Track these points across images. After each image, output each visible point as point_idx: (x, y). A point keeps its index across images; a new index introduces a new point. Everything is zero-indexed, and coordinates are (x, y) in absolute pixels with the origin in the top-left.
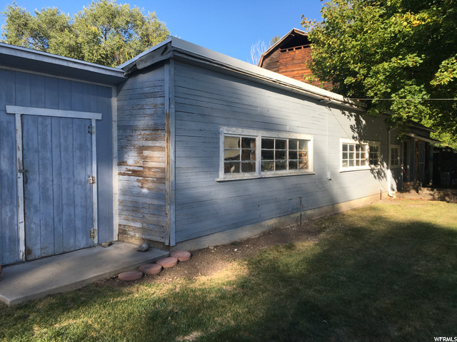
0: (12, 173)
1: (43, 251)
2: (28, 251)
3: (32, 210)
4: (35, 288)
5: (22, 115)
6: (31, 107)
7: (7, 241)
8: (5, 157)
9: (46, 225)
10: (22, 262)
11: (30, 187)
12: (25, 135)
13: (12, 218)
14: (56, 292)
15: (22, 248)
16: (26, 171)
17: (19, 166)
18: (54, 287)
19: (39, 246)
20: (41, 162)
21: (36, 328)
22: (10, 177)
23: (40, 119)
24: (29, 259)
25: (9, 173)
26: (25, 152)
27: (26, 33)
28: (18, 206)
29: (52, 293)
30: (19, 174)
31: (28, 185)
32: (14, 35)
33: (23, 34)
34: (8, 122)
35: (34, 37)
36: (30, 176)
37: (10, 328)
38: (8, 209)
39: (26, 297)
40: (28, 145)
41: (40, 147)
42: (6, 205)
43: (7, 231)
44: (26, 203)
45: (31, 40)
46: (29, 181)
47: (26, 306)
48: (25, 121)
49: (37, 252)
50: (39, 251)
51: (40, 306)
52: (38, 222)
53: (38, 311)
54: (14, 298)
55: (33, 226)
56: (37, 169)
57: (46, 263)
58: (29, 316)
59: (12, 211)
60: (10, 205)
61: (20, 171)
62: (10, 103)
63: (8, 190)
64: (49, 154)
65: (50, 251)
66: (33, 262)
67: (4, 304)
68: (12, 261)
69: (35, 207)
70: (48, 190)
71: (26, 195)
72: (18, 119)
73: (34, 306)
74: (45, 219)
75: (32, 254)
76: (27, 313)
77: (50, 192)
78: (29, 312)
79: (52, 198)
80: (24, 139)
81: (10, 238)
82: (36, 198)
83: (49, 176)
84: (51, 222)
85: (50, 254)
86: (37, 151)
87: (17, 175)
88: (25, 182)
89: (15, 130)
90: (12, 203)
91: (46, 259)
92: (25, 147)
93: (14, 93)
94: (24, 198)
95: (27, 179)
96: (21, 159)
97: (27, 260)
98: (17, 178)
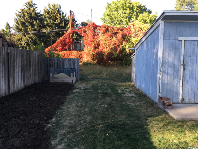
0: (179, 65)
1: (189, 101)
2: (183, 99)
3: (186, 82)
4: (186, 115)
5: (185, 41)
6: (189, 37)
7: (175, 93)
8: (176, 59)
9: (191, 89)
10: (180, 103)
11: (185, 72)
12: (185, 49)
13: (177, 84)
14: (195, 120)
15: (181, 97)
16: (185, 65)
17: (182, 63)
18: (194, 117)
19: (187, 98)
20: (191, 61)
21: (187, 132)
22: (178, 67)
23: (192, 42)
24: (183, 102)
25: (177, 66)
26: (185, 57)
27: (184, 4)
28: (180, 80)
29: (194, 120)
30: (181, 66)
31: (185, 71)
32: (179, 6)
33: (183, 5)
34: (179, 44)
35: (187, 5)
36: (186, 67)
37: (176, 128)
38: (176, 80)
39: (182, 118)
40: (186, 54)
41: (191, 54)
42: (175, 79)
43: (175, 89)
44: (183, 79)
45: (186, 7)
46: (185, 69)
47: (182, 122)
48: (186, 43)
49: (187, 100)
50: (188, 100)
51: (188, 123)
52: (188, 88)
53: (187, 125)
54: (178, 117)
55: (186, 89)
56: (189, 64)
57: (190, 106)
58: (183, 126)
59: (177, 81)
60: (177, 79)
61: (182, 65)
62: (180, 36)
63: (177, 73)
64: (195, 58)
65: (192, 101)
66: (185, 104)
67: (173, 118)
68: (176, 102)
69: (187, 81)
70: (193, 74)
71: (184, 75)
72: (183, 42)
73: (185, 123)
74: (191, 87)
75: (185, 101)
76: (183, 125)
77: (194, 75)
78: (184, 125)
79: (195, 77)
80: (185, 51)
81: (176, 92)
82: (188, 77)
83: (194, 68)
84: (194, 89)
85: (192, 102)
86: (190, 56)
87: (180, 66)
88: (184, 70)
89: (181, 47)
90: (177, 78)
91: (190, 104)
92: (185, 55)
93: (182, 31)
94: (183, 76)
95: (185, 68)
96: (183, 60)
97: (182, 103)
98: (181, 68)
